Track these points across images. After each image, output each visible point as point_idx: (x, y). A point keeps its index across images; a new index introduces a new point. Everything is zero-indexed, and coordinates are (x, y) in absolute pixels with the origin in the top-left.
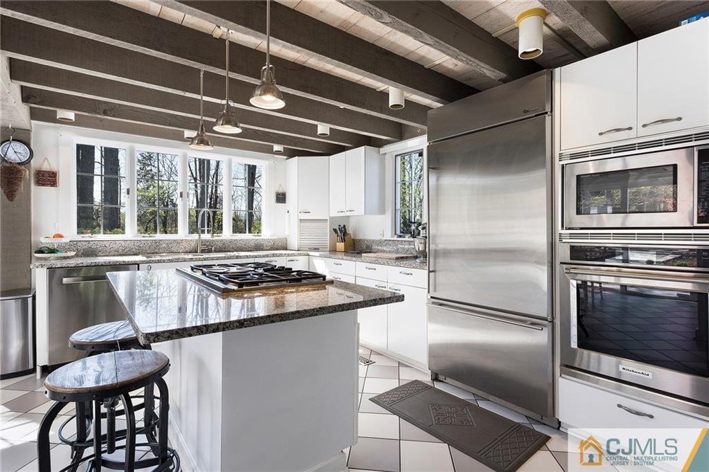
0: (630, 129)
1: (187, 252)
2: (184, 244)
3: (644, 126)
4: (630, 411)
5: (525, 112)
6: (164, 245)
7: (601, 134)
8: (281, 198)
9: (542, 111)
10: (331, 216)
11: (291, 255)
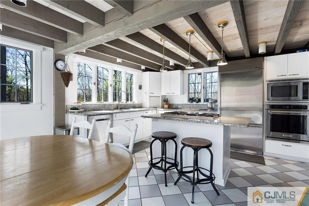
0: (286, 75)
1: (115, 109)
2: (113, 106)
3: (289, 75)
4: (285, 145)
5: (256, 68)
6: (107, 106)
7: (278, 76)
8: (140, 87)
9: (261, 68)
10: (162, 95)
11: (146, 110)
